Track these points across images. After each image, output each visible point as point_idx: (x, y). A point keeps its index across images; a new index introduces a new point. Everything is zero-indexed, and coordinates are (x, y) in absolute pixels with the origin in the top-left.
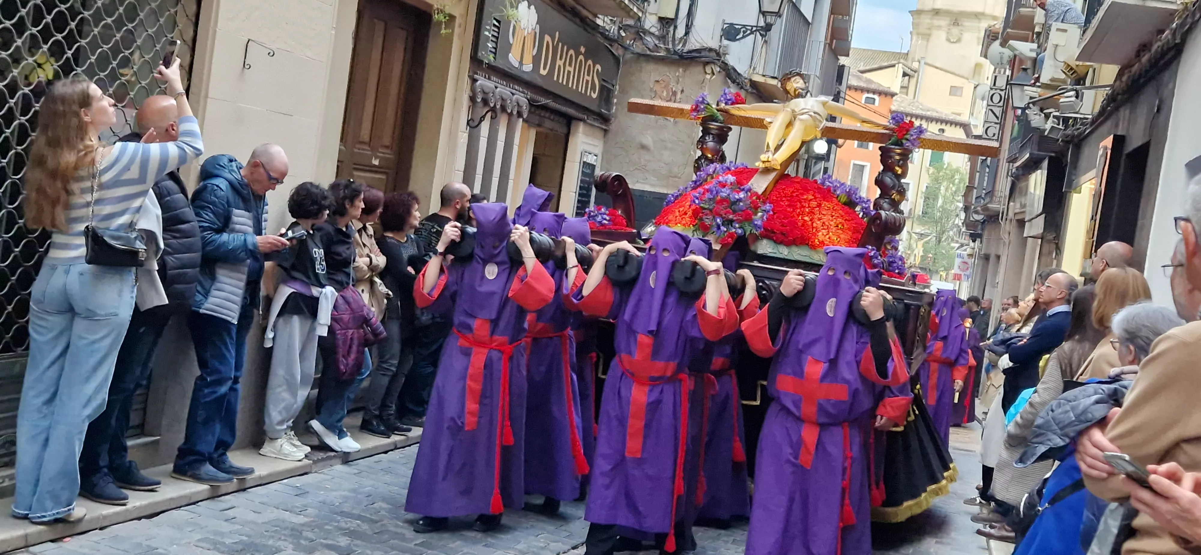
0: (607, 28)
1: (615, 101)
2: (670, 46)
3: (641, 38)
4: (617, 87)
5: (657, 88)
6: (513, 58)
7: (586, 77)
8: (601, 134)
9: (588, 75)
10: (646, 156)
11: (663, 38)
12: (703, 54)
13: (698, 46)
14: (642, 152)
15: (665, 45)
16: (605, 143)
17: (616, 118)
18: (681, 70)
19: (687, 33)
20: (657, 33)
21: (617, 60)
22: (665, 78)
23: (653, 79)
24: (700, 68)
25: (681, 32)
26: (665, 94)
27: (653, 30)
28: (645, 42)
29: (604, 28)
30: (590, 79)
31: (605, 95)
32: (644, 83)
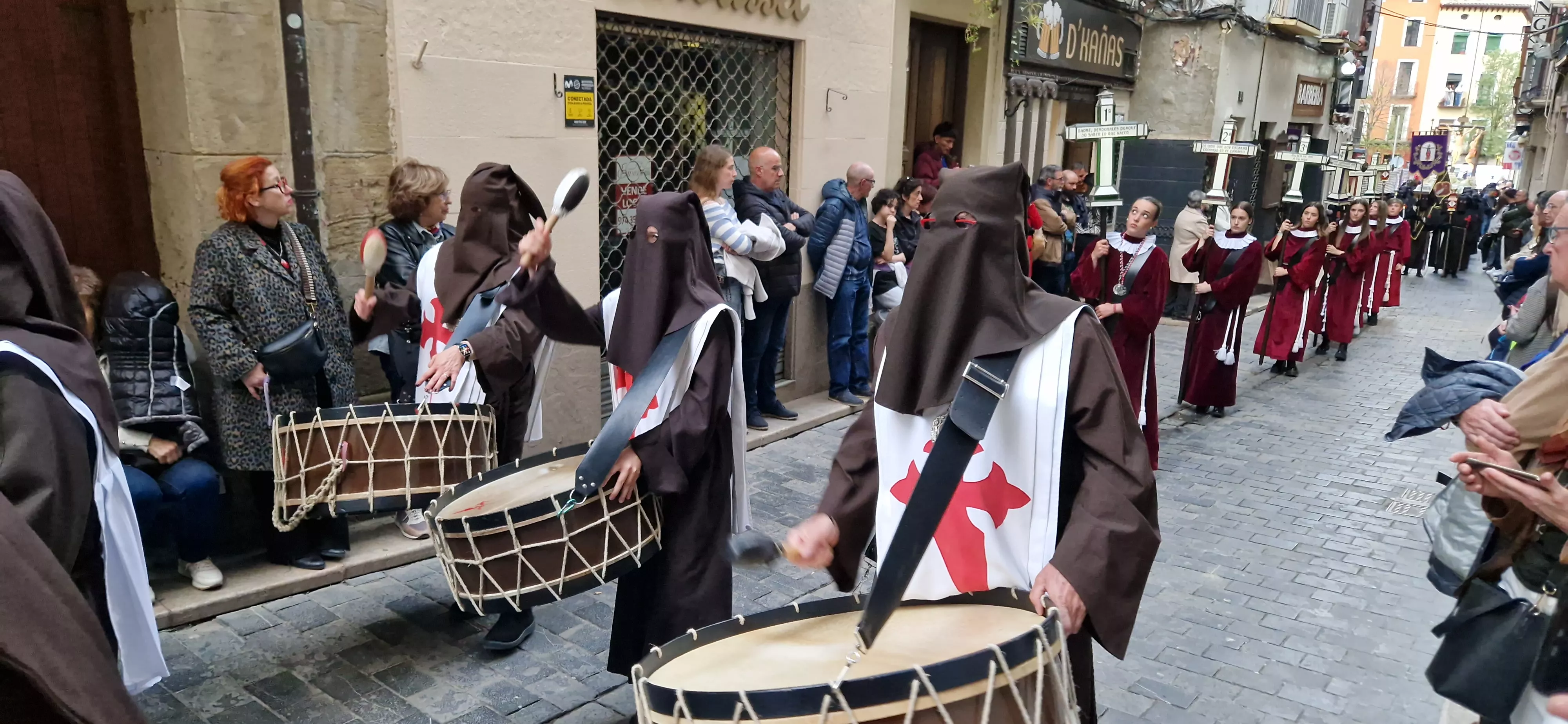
0: (1128, 2)
1: (1139, 64)
2: (1188, 9)
3: (1161, 6)
4: (1140, 52)
5: (1177, 48)
6: (1041, 52)
7: (1110, 50)
8: (1127, 95)
9: (1112, 48)
10: (1168, 109)
12: (1218, 12)
13: (1213, 5)
14: (1165, 107)
15: (1182, 8)
16: (1131, 103)
17: (1139, 77)
18: (1198, 29)
21: (1138, 28)
22: (1184, 38)
23: (1172, 41)
24: (1217, 25)
26: (1184, 52)
28: (1164, 9)
29: (1125, 3)
30: (1113, 51)
31: (1129, 61)
32: (1164, 45)
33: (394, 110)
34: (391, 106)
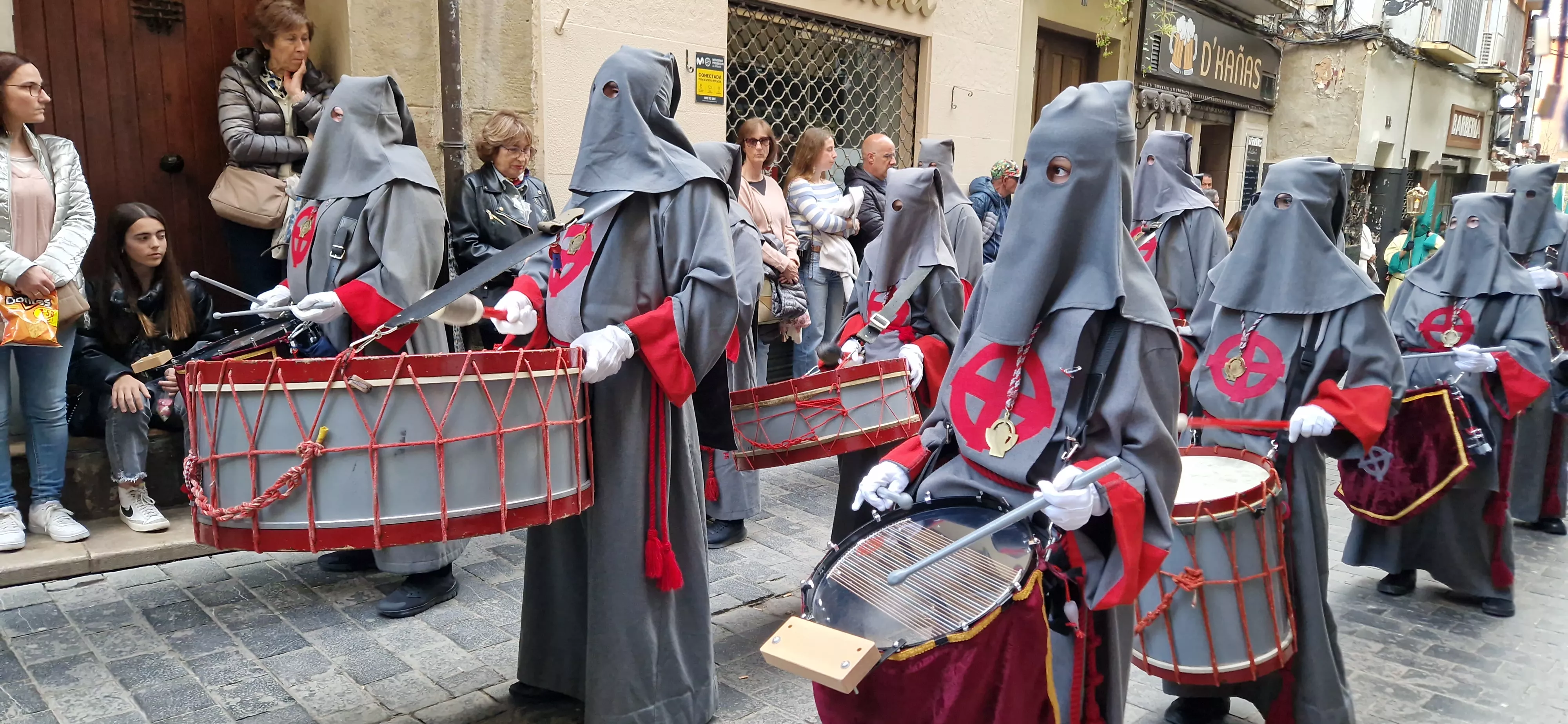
0: (1266, 25)
1: (1278, 88)
3: (1301, 29)
4: (1280, 76)
5: (1318, 70)
6: (1174, 67)
7: (1247, 72)
8: (1266, 119)
9: (1249, 69)
10: (1308, 133)
11: (1322, 25)
12: (1363, 33)
13: (1358, 26)
14: (1306, 130)
15: (1324, 30)
16: (1269, 126)
17: (1279, 101)
18: (1341, 50)
19: (1346, 16)
20: (1316, 22)
21: (1277, 52)
22: (1325, 60)
23: (1313, 63)
24: (1361, 46)
25: (1340, 15)
26: (1326, 74)
27: (1311, 19)
28: (1304, 31)
29: (1263, 26)
30: (1250, 73)
31: (1268, 84)
32: (1305, 68)
33: (536, 73)
34: (534, 68)
